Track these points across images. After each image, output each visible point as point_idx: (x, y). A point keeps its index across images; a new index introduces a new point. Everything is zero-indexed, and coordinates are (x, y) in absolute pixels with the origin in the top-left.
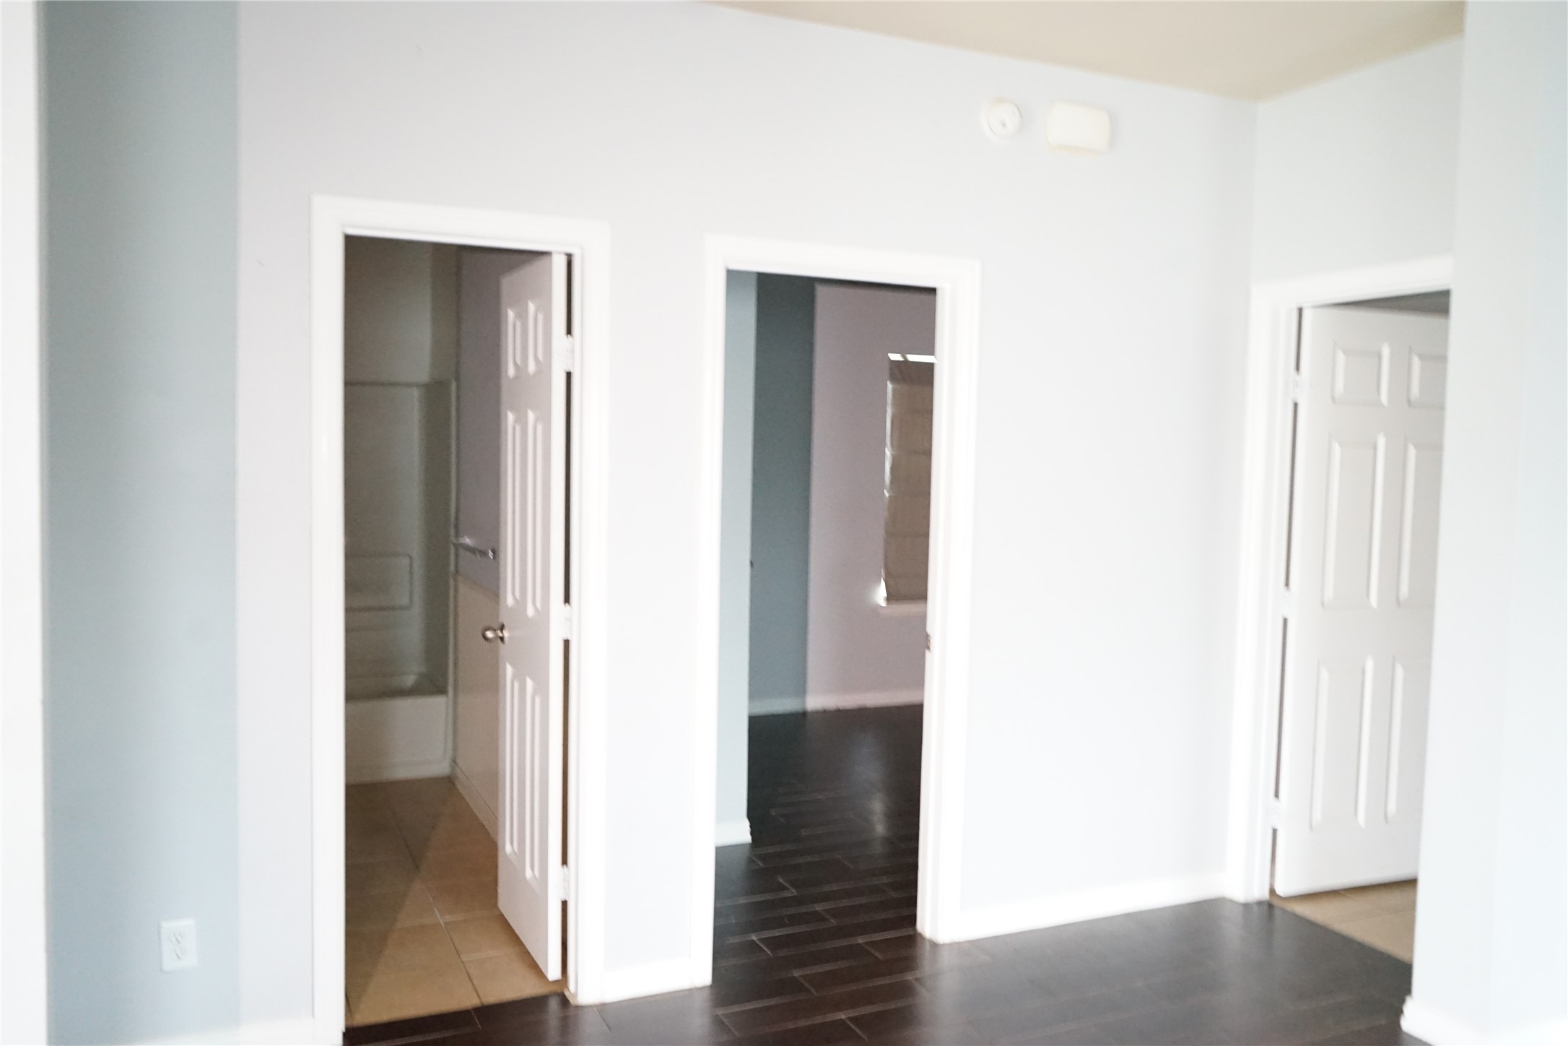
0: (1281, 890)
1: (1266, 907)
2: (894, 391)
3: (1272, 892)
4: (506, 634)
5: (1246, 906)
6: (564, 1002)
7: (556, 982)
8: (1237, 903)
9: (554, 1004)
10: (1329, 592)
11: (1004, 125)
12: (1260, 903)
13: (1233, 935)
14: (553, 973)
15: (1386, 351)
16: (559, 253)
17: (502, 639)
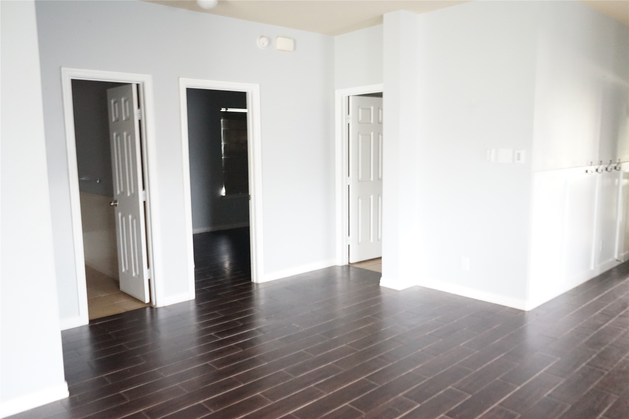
0: (351, 262)
1: (347, 267)
2: (223, 121)
3: (349, 263)
4: (117, 204)
5: (342, 267)
6: (152, 308)
7: (147, 304)
8: (340, 266)
9: (148, 309)
10: (360, 177)
11: (263, 44)
12: (346, 266)
13: (339, 274)
14: (147, 301)
15: (372, 108)
16: (134, 84)
17: (116, 205)
